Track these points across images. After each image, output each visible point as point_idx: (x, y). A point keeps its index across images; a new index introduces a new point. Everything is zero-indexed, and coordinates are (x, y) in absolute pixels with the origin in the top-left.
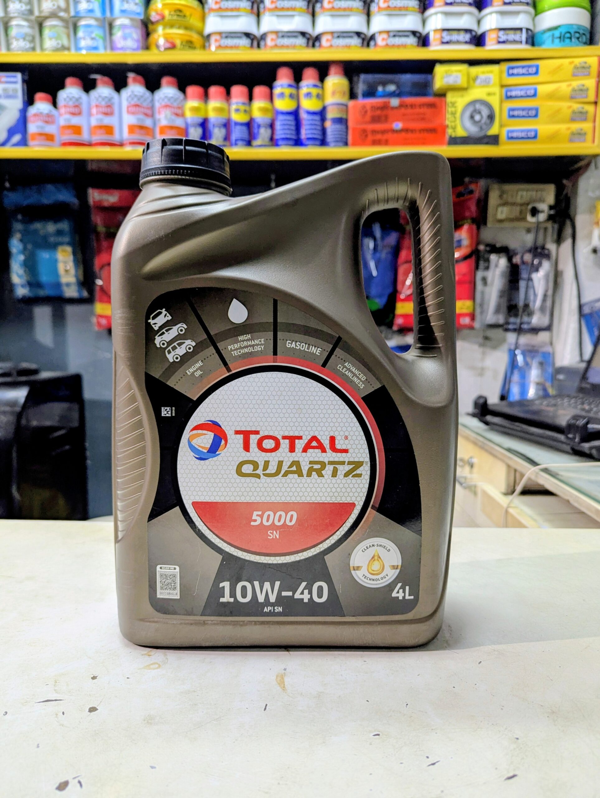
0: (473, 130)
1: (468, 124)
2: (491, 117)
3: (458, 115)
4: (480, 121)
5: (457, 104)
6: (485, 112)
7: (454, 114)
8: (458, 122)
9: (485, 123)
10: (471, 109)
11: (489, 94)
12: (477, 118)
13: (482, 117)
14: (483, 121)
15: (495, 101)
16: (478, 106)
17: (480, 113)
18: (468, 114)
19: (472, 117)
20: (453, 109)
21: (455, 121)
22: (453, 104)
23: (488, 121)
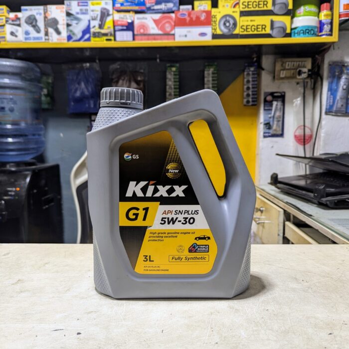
0: (225, 31)
1: (223, 27)
2: (235, 25)
3: (217, 23)
4: (229, 26)
5: (217, 17)
6: (232, 22)
7: (215, 22)
8: (217, 26)
9: (232, 28)
10: (224, 20)
11: (234, 12)
12: (228, 24)
13: (230, 24)
14: (231, 26)
15: (237, 16)
16: (228, 18)
17: (229, 22)
18: (222, 22)
19: (225, 24)
20: (215, 19)
21: (216, 26)
22: (215, 16)
23: (233, 26)
